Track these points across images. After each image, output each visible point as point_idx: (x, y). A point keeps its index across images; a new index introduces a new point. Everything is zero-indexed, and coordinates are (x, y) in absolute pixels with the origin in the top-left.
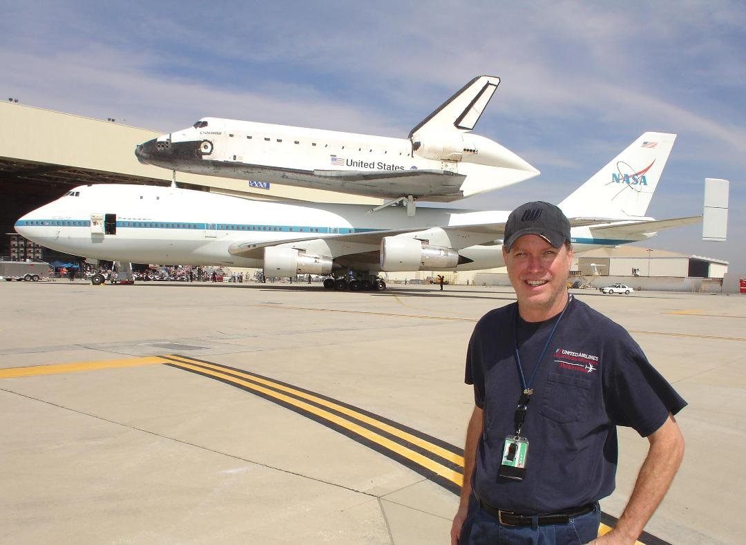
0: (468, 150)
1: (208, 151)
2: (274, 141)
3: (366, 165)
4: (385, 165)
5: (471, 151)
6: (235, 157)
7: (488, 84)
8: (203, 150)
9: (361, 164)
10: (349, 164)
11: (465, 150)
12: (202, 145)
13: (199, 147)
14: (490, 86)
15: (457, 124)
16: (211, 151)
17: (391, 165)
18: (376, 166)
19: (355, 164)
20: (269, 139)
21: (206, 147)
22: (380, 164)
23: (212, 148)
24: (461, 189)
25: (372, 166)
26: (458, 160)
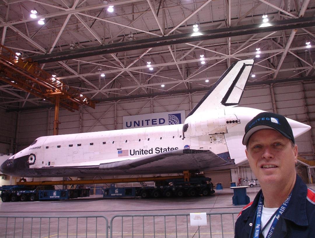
0: (231, 122)
1: (32, 161)
2: (75, 146)
3: (146, 152)
4: (161, 149)
5: (234, 122)
6: (49, 163)
7: (245, 66)
8: (30, 161)
9: (142, 152)
10: (132, 153)
11: (227, 122)
12: (30, 158)
13: (28, 159)
14: (246, 67)
15: (224, 102)
16: (35, 161)
17: (167, 148)
18: (154, 151)
19: (137, 152)
20: (72, 145)
21: (32, 159)
22: (157, 149)
23: (35, 159)
24: (231, 158)
25: (151, 152)
26: (225, 132)
